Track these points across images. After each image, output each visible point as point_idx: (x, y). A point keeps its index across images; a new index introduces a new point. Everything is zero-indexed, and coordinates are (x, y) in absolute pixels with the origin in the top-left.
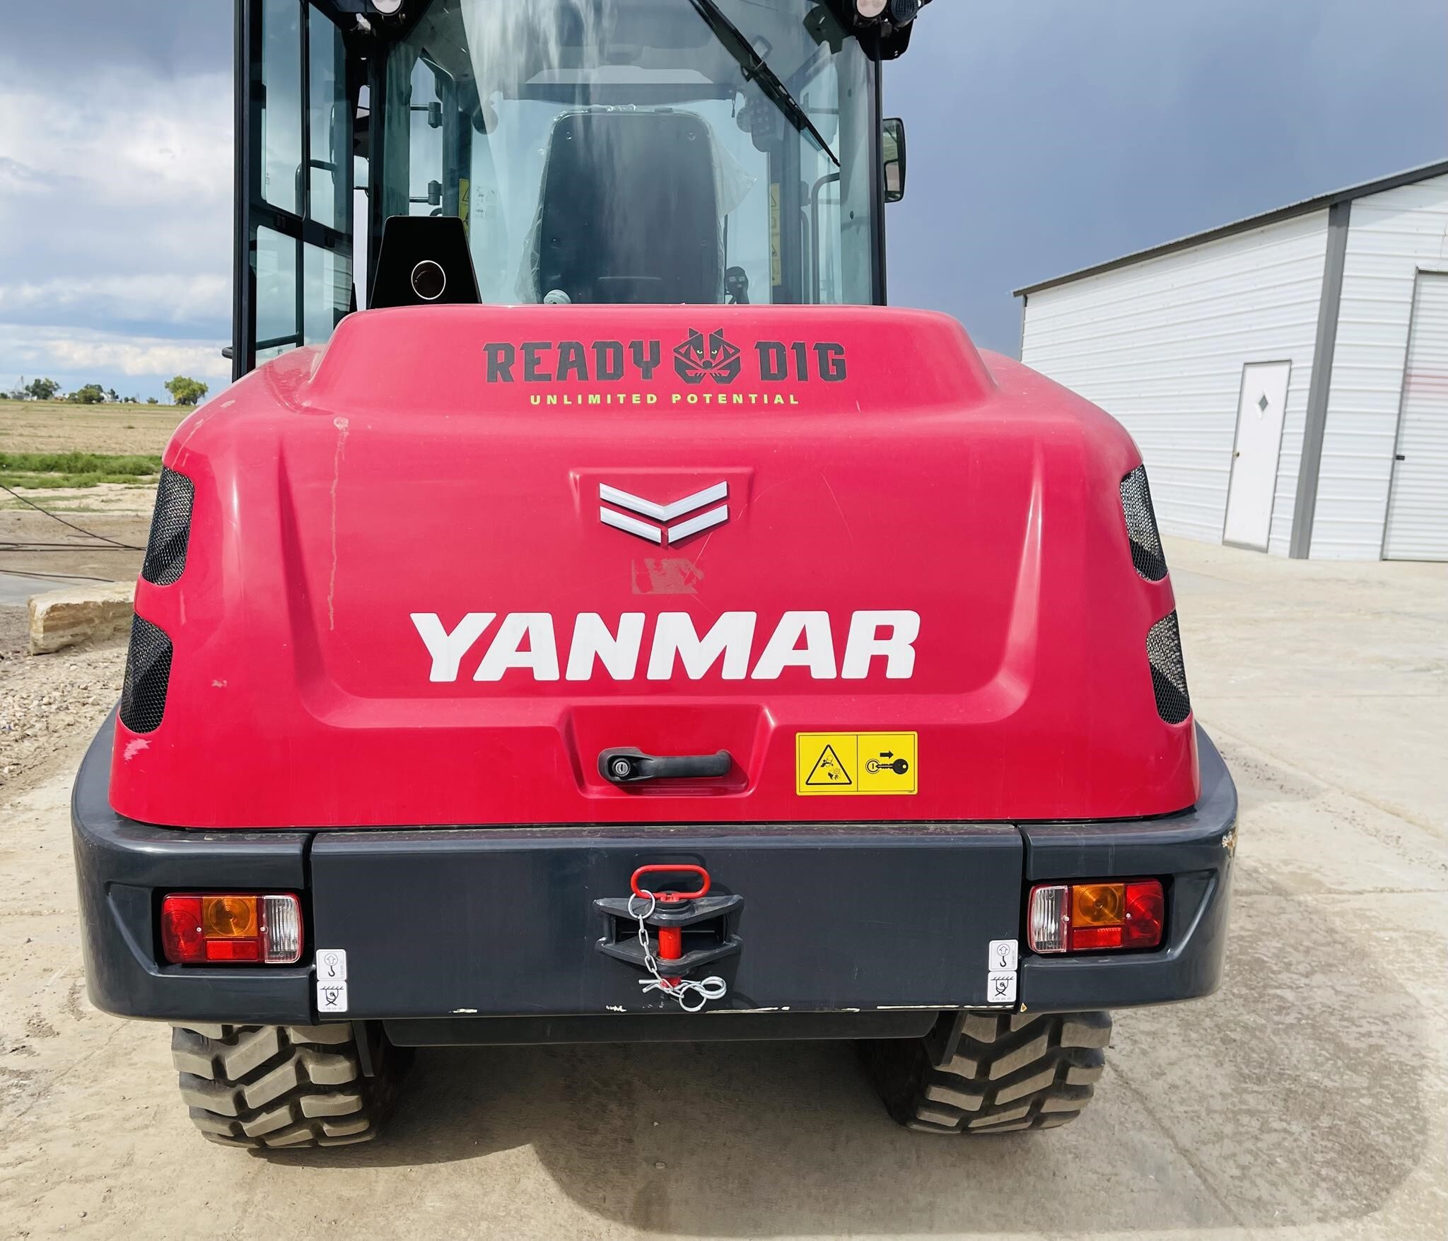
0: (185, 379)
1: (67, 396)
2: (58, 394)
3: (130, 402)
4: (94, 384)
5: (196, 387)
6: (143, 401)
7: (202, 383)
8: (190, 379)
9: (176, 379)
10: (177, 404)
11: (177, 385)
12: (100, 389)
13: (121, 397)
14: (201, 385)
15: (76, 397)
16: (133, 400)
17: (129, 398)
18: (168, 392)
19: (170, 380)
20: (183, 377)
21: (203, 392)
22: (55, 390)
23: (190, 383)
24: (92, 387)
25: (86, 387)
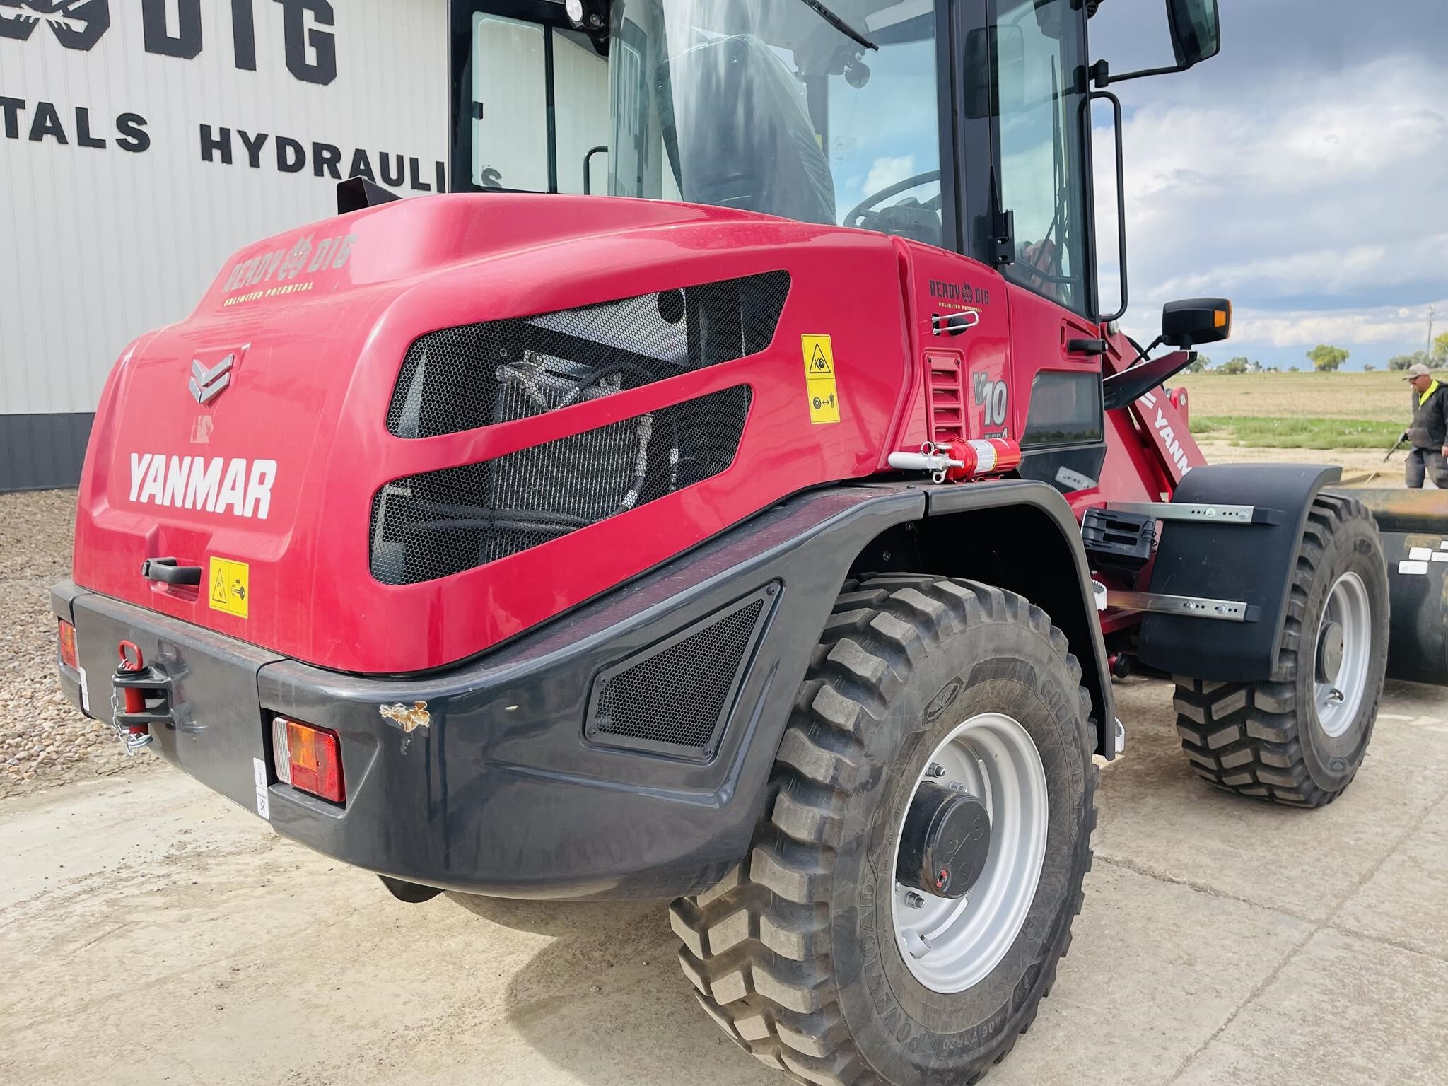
0: (1326, 348)
1: (1215, 369)
2: (1207, 368)
3: (1272, 371)
4: (1240, 357)
5: (1337, 354)
6: (1285, 370)
7: (1344, 350)
8: (1332, 347)
9: (1317, 348)
10: (1316, 372)
11: (1319, 353)
12: (1246, 361)
13: (1265, 367)
14: (1343, 352)
15: (1223, 369)
16: (1275, 369)
17: (1272, 367)
18: (1308, 360)
19: (1312, 350)
20: (1326, 345)
21: (1344, 358)
22: (1206, 364)
23: (1332, 350)
24: (1238, 359)
25: (1234, 360)
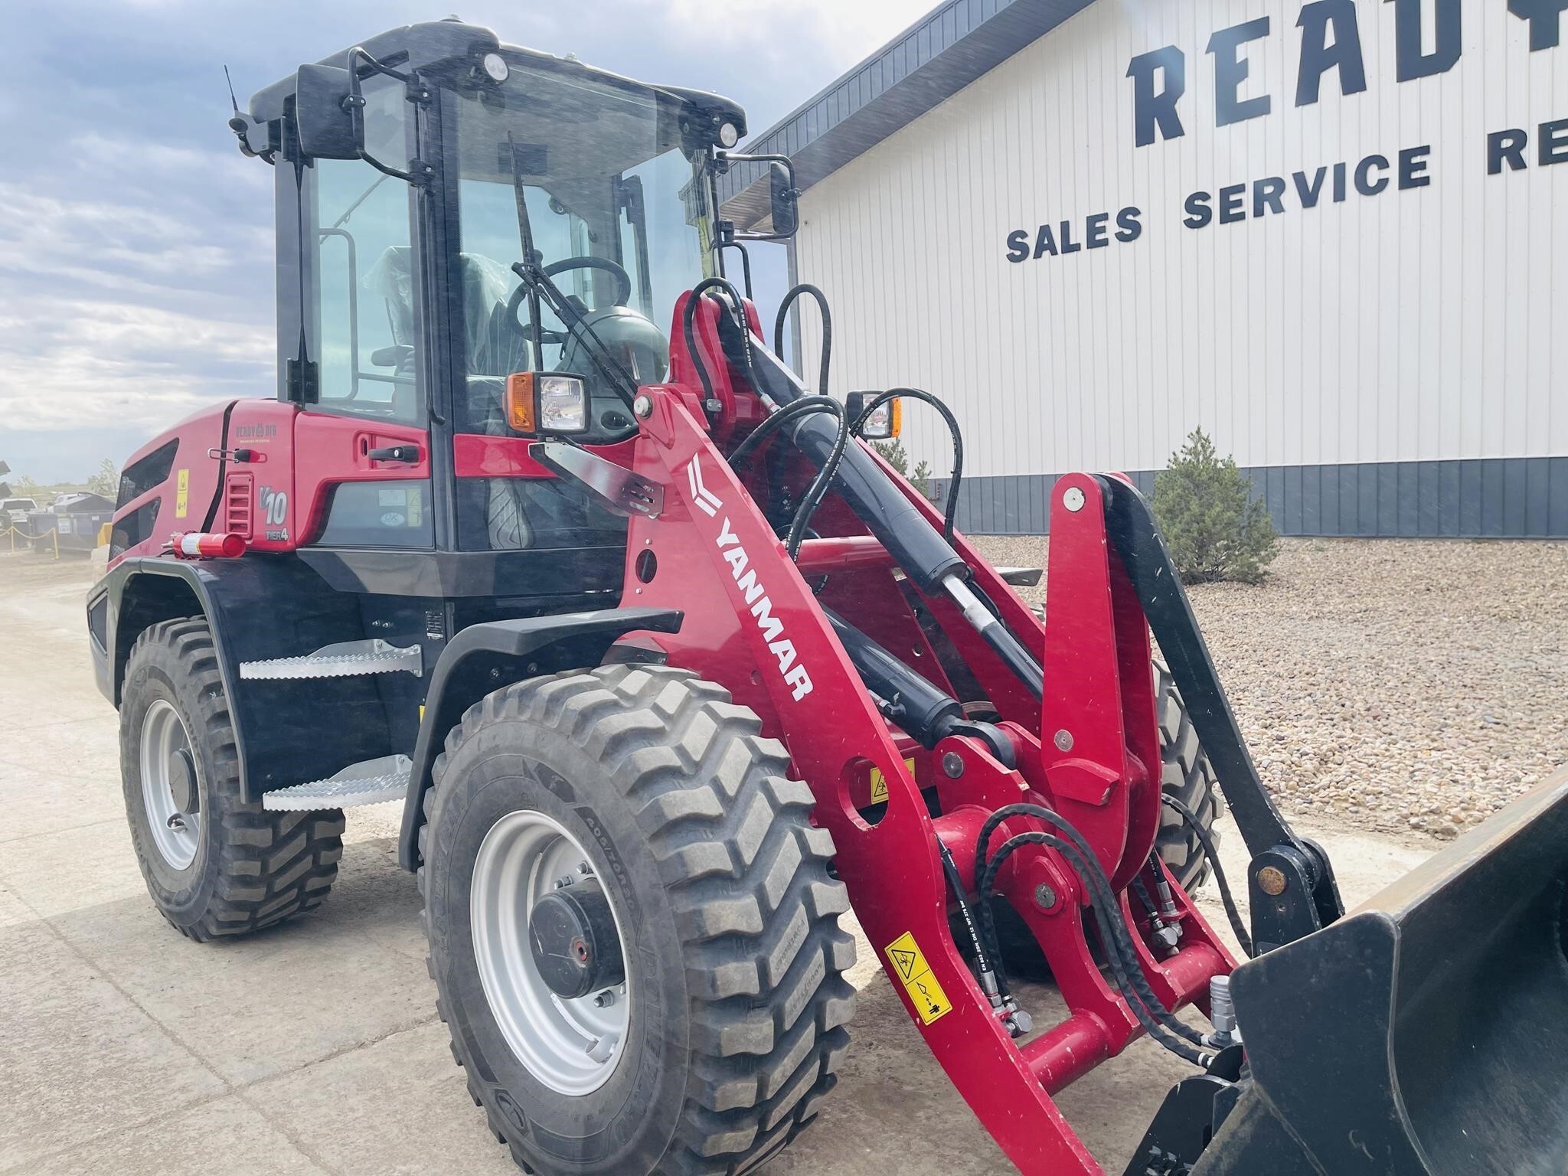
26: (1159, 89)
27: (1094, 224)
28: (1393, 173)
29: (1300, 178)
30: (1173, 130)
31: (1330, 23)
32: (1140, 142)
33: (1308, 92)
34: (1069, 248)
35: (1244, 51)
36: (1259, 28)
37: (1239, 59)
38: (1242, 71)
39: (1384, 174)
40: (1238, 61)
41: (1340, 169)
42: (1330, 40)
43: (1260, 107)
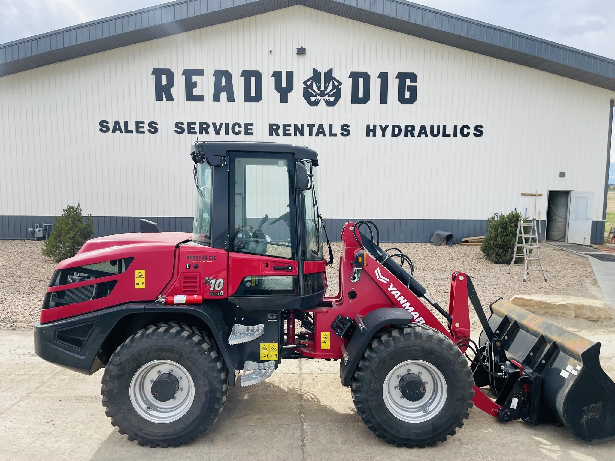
26: (164, 82)
27: (139, 125)
28: (243, 129)
29: (214, 125)
30: (170, 98)
31: (223, 77)
32: (157, 99)
33: (216, 98)
34: (127, 131)
35: (195, 78)
36: (200, 73)
37: (194, 81)
38: (195, 85)
39: (240, 129)
40: (193, 81)
41: (227, 125)
42: (223, 83)
43: (201, 98)
